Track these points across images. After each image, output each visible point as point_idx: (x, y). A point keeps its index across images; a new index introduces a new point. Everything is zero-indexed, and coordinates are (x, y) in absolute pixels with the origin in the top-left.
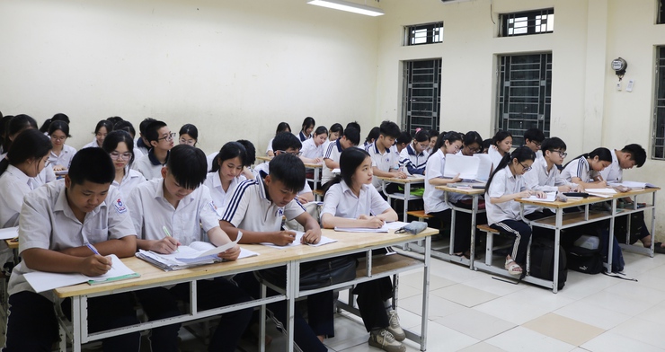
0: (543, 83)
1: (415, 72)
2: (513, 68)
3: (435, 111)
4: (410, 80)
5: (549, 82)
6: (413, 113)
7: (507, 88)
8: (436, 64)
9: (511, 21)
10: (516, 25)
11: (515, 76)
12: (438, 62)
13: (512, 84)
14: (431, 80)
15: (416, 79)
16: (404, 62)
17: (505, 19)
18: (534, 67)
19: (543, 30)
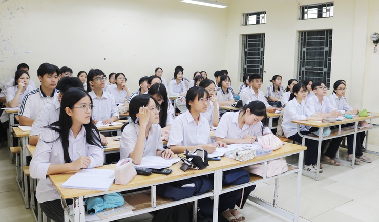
0: (327, 49)
1: (249, 41)
2: (308, 39)
3: (261, 65)
4: (246, 46)
5: (330, 48)
6: (248, 66)
7: (304, 52)
8: (261, 36)
9: (306, 10)
10: (309, 13)
11: (309, 44)
12: (263, 35)
13: (307, 49)
14: (259, 46)
15: (250, 45)
16: (243, 35)
17: (303, 9)
18: (321, 39)
19: (328, 16)
